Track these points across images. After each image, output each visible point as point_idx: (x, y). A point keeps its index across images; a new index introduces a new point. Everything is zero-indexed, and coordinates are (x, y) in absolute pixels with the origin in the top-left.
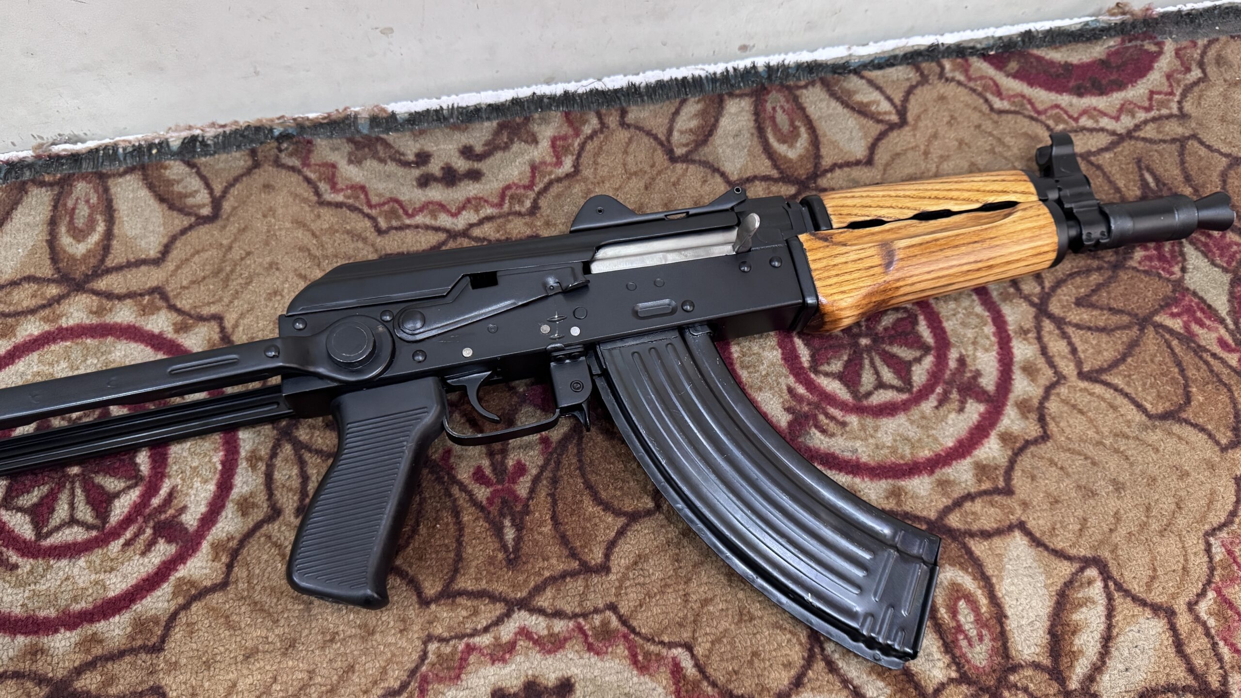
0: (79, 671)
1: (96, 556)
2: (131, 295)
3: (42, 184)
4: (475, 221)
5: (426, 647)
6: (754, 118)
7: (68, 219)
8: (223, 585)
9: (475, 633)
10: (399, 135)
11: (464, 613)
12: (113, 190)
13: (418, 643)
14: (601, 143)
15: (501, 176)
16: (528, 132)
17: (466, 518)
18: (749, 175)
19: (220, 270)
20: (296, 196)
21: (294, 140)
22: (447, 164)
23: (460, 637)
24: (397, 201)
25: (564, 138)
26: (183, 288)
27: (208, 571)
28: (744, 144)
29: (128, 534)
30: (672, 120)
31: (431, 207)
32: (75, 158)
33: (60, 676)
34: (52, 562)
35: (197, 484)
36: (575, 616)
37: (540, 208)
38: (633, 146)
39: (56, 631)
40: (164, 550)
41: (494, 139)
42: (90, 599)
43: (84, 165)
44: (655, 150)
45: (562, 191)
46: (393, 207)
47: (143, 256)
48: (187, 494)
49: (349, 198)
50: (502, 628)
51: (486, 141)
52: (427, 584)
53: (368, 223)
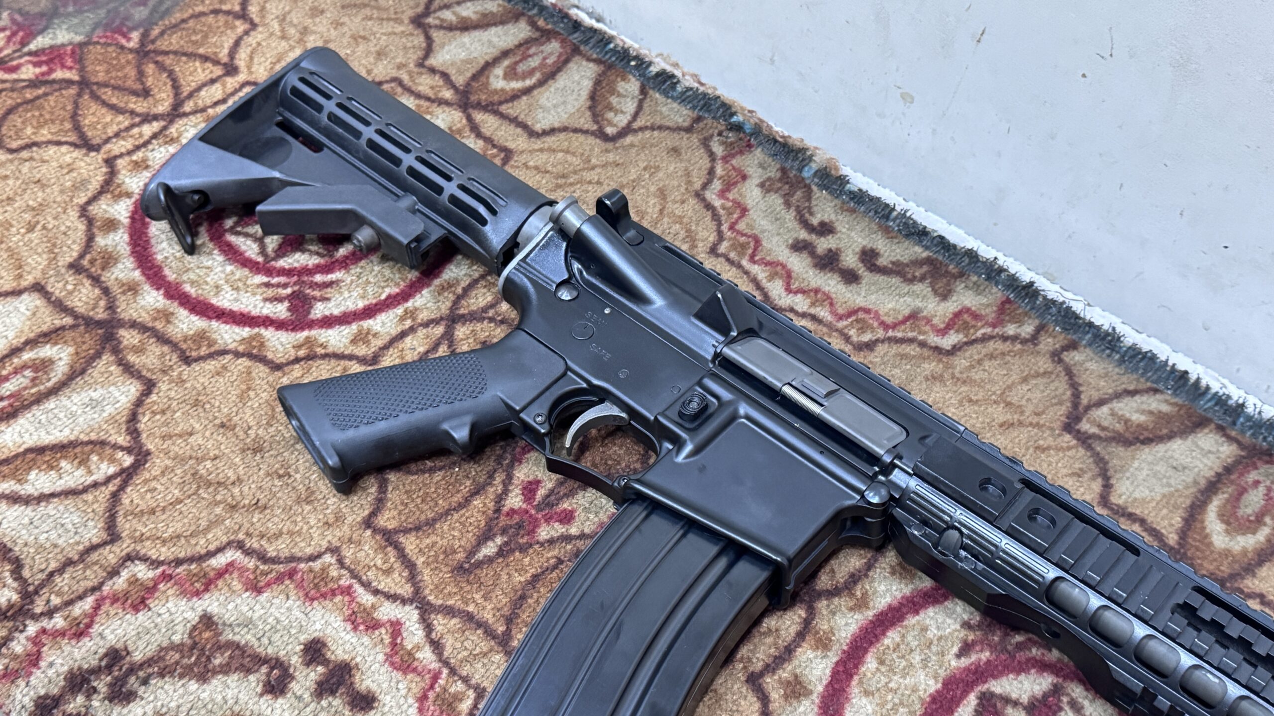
0: (134, 325)
1: (241, 273)
2: (488, 140)
3: (533, 24)
4: (800, 311)
5: (325, 553)
6: (1220, 470)
7: (518, 58)
8: (277, 367)
9: (366, 585)
10: (829, 197)
11: (379, 563)
12: (571, 65)
13: (325, 544)
14: (1010, 352)
15: (873, 297)
16: (948, 284)
17: (477, 502)
18: (1138, 512)
19: (564, 176)
20: (688, 174)
21: (742, 135)
22: (838, 249)
23: (355, 575)
24: (757, 241)
25: (976, 316)
26: (526, 165)
27: (281, 349)
28: (1172, 482)
29: (275, 280)
30: (1118, 396)
31: (779, 268)
32: (577, 25)
33: (122, 317)
34: (215, 252)
35: (355, 294)
36: (446, 663)
37: (872, 350)
38: (1040, 380)
39: (158, 289)
40: (281, 311)
41: (907, 265)
42: (200, 292)
43: (576, 35)
44: (1060, 403)
45: (914, 357)
46: (748, 243)
47: (530, 123)
48: (341, 293)
49: (724, 209)
50: (387, 604)
51: (898, 261)
52: (387, 515)
53: (712, 238)
